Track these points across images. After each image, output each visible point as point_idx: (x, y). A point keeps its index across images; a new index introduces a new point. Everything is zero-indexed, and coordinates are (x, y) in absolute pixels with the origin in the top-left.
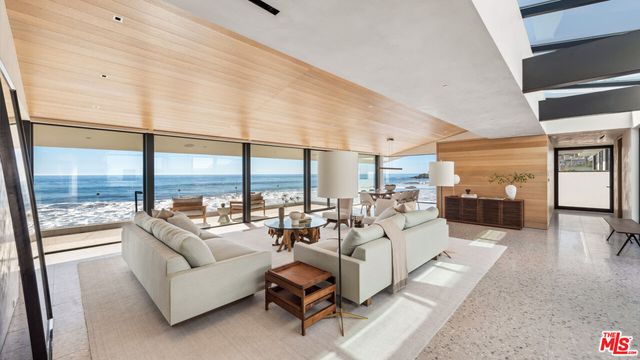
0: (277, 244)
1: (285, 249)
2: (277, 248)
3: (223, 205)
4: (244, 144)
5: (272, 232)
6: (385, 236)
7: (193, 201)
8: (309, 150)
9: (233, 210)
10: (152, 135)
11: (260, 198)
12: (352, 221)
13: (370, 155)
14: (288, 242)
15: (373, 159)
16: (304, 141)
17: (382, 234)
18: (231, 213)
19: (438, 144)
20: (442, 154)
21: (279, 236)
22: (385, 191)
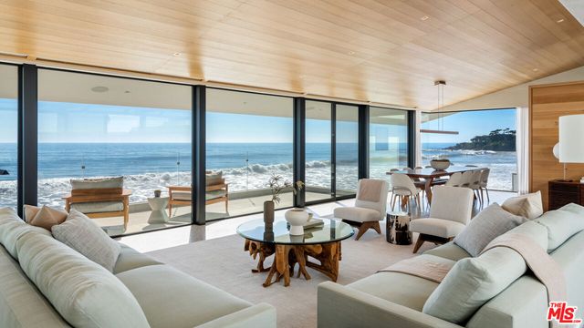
0: (261, 269)
1: (278, 280)
2: (264, 277)
3: (158, 193)
4: (195, 87)
5: (251, 245)
6: (529, 273)
7: (107, 186)
8: (303, 100)
9: (174, 201)
10: (35, 68)
11: (219, 181)
12: (389, 225)
13: (399, 111)
14: (285, 267)
15: (403, 117)
16: (295, 83)
17: (523, 270)
18: (170, 207)
19: (532, 89)
20: (539, 108)
21: (265, 255)
22: (430, 172)
